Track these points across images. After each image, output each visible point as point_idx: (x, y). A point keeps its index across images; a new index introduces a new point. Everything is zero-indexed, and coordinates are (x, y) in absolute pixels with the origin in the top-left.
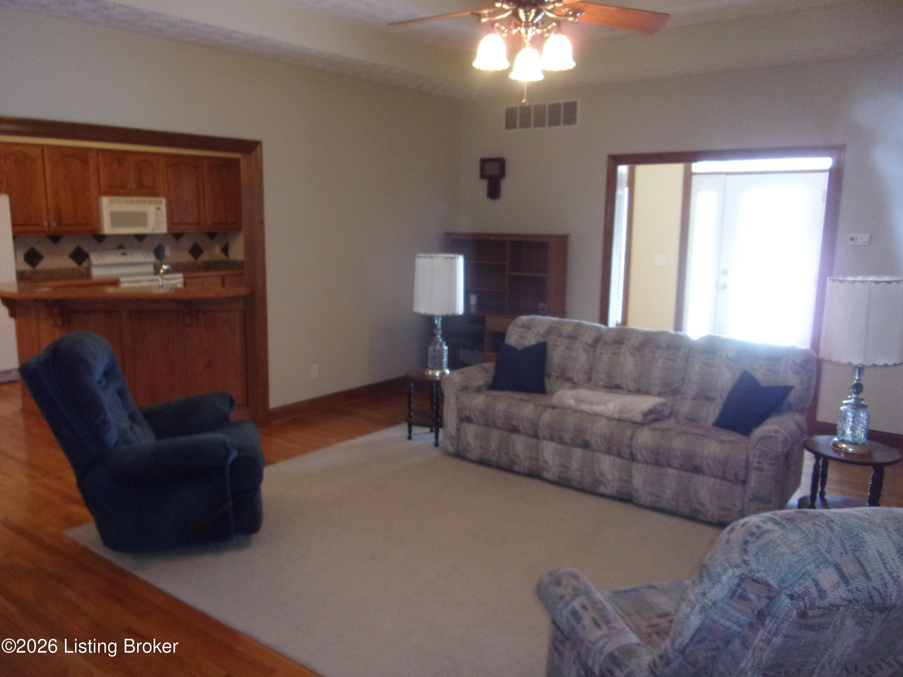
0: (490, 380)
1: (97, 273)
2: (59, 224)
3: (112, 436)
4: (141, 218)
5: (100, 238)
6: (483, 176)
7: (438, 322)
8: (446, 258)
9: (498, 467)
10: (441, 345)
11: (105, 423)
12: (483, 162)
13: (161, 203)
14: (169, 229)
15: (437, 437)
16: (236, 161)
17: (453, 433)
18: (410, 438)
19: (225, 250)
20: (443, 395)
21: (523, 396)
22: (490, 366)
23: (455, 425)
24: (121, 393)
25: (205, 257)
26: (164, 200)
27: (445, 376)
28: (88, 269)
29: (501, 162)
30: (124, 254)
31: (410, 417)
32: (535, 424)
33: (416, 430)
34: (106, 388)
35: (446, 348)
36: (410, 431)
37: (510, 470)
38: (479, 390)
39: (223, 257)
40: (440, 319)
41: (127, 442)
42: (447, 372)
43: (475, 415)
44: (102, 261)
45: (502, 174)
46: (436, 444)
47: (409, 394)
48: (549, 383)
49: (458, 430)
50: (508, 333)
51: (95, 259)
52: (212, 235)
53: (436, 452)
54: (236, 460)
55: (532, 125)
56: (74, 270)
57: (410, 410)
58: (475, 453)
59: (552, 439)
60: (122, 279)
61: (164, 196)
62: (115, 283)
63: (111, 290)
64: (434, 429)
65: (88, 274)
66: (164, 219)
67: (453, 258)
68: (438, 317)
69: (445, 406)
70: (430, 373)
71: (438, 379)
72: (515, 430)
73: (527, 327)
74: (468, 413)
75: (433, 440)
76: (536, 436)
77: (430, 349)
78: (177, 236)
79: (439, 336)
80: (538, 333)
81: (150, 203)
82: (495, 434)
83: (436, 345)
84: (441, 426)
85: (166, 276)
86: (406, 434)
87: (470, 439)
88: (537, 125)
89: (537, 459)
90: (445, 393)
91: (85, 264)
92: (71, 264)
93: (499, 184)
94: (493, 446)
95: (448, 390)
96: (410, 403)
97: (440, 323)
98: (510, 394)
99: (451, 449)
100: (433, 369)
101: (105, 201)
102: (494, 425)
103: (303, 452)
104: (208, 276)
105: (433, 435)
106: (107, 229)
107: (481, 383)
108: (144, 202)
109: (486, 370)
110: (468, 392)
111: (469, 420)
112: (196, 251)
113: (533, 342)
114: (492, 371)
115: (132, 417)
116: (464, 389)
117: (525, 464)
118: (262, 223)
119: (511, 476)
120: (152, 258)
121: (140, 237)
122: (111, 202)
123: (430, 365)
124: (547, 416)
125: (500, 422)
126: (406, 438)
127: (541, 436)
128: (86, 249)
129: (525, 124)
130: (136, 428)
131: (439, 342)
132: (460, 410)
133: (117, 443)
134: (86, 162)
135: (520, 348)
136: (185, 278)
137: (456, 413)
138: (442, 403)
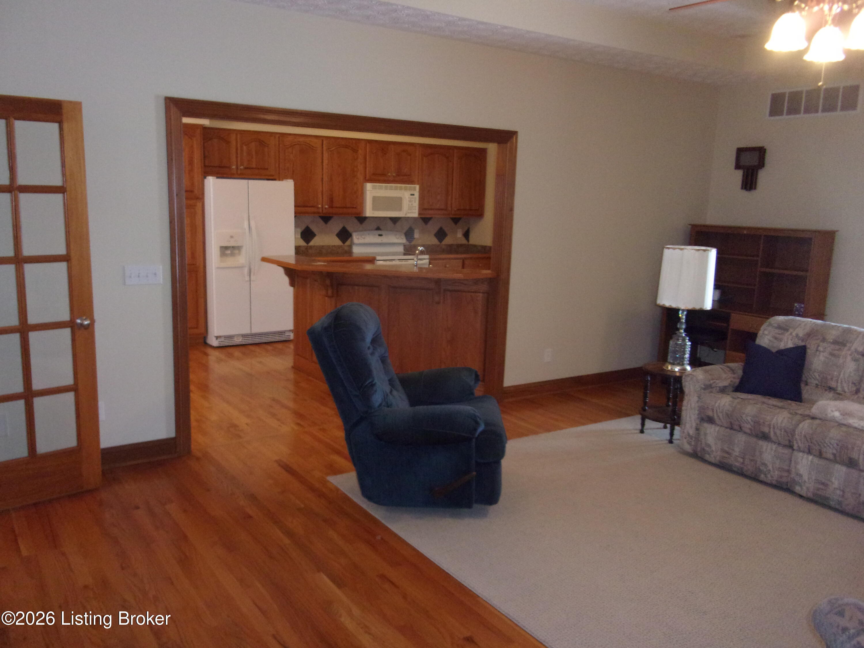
0: (737, 381)
1: (358, 251)
2: (331, 207)
3: (377, 399)
4: (397, 203)
5: (362, 219)
6: (738, 167)
7: (682, 316)
8: (699, 250)
9: (741, 473)
10: (684, 340)
11: (372, 385)
12: (740, 151)
13: (415, 189)
14: (419, 214)
15: (672, 434)
16: (483, 151)
17: (692, 432)
18: (642, 431)
19: (466, 235)
20: (682, 392)
21: (774, 401)
22: (738, 367)
23: (694, 425)
24: (383, 360)
25: (448, 241)
26: (417, 187)
27: (687, 373)
28: (350, 247)
29: (761, 152)
30: (380, 235)
31: (645, 410)
32: (790, 433)
33: (649, 424)
34: (372, 354)
35: (689, 343)
36: (643, 424)
37: (755, 478)
38: (723, 390)
39: (464, 241)
40: (685, 313)
41: (388, 406)
42: (688, 368)
43: (718, 416)
44: (361, 241)
45: (761, 164)
46: (671, 442)
47: (646, 388)
48: (806, 392)
49: (697, 429)
50: (760, 333)
51: (356, 238)
52: (456, 221)
53: (670, 449)
54: (482, 433)
55: (802, 111)
56: (339, 247)
57: (645, 403)
58: (715, 456)
59: (809, 452)
60: (378, 258)
61: (418, 184)
62: (372, 260)
63: (368, 267)
64: (668, 426)
65: (349, 252)
66: (416, 204)
67: (704, 250)
68: (683, 311)
69: (685, 403)
70: (670, 368)
71: (678, 374)
72: (765, 437)
73: (783, 328)
74: (710, 413)
75: (668, 437)
76: (791, 447)
77: (671, 342)
78: (425, 220)
79: (682, 331)
80: (797, 335)
81: (406, 189)
82: (741, 439)
83: (678, 340)
84: (678, 424)
85: (420, 257)
86: (639, 427)
87: (710, 440)
88: (807, 111)
89: (789, 471)
90: (686, 390)
91: (348, 243)
92: (337, 242)
93: (757, 174)
94: (737, 451)
95: (689, 387)
96: (645, 396)
97: (684, 317)
98: (759, 398)
99: (688, 448)
100: (673, 364)
101: (369, 186)
102: (740, 429)
103: (535, 433)
104: (449, 259)
105: (667, 431)
106: (369, 212)
107: (726, 383)
108: (401, 189)
109: (733, 371)
110: (711, 392)
111: (711, 420)
112: (441, 234)
113: (790, 345)
114: (740, 373)
115: (391, 382)
116: (708, 387)
117: (774, 476)
118: (511, 210)
119: (755, 485)
120: (403, 240)
121: (395, 220)
122: (374, 188)
123: (670, 359)
124: (805, 426)
125: (747, 427)
126: (639, 431)
127: (795, 447)
128: (350, 229)
129: (793, 110)
130: (395, 393)
131: (682, 336)
132: (702, 409)
133: (380, 405)
134: (355, 151)
135: (774, 350)
136: (430, 259)
137: (697, 412)
138: (682, 400)
